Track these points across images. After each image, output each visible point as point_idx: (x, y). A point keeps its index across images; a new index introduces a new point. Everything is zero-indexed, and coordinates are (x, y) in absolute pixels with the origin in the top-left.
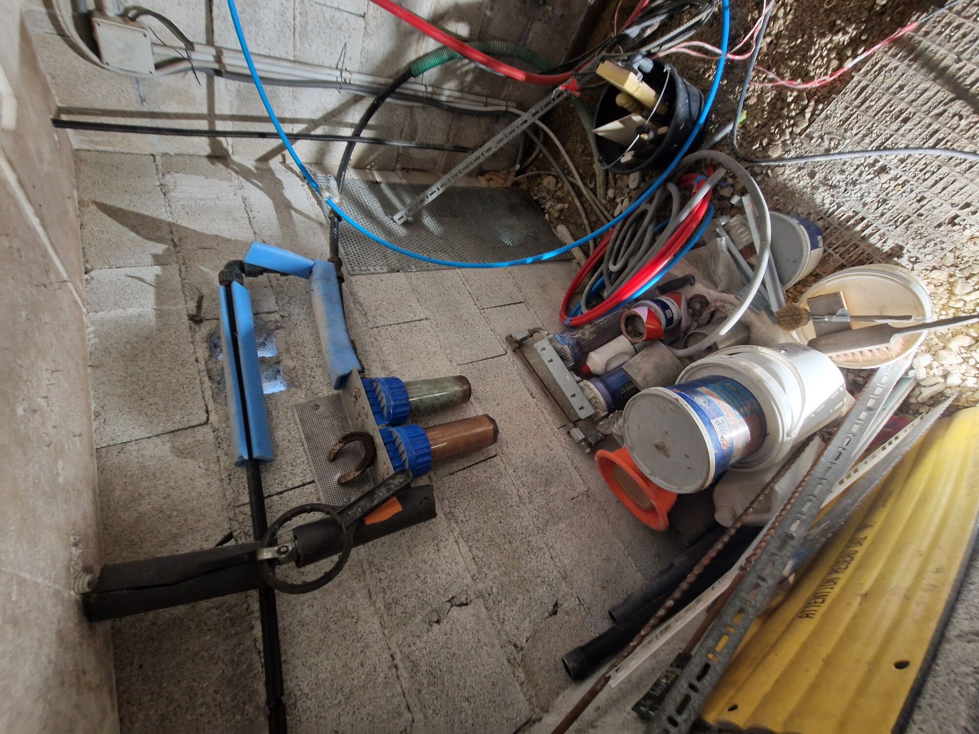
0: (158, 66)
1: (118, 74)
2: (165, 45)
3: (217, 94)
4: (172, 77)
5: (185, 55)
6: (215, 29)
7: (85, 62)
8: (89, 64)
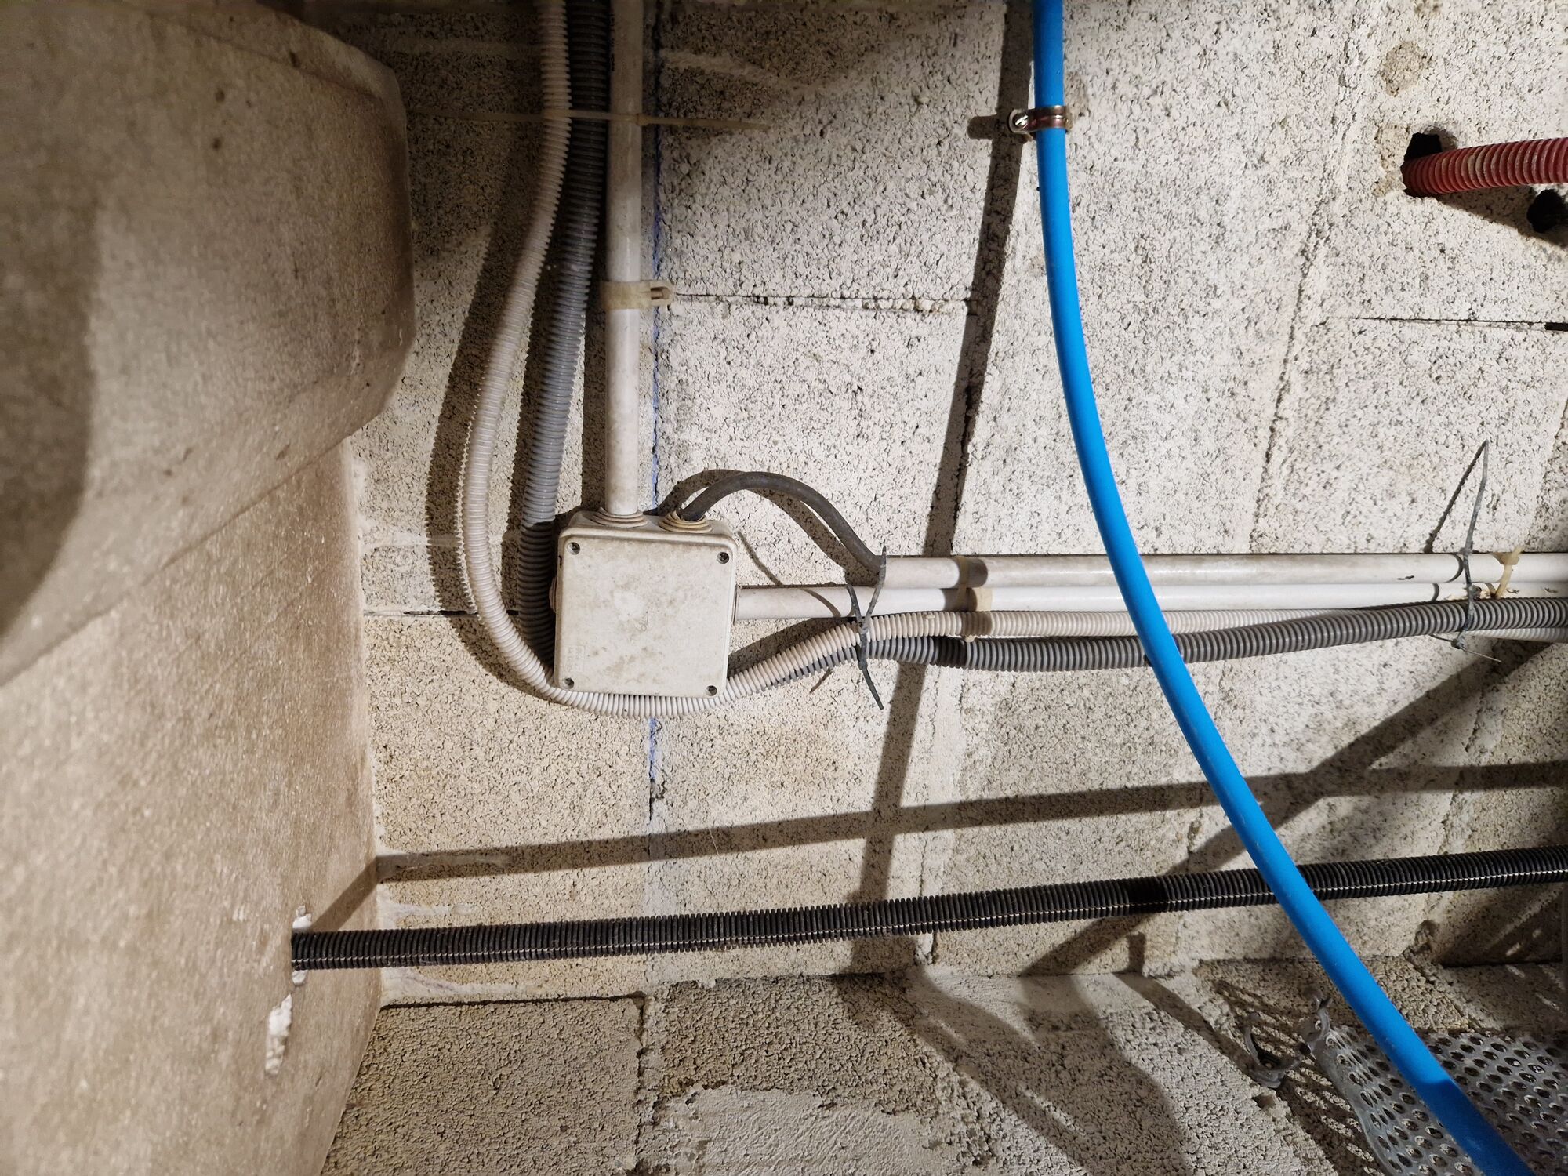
0: (738, 665)
1: (598, 714)
2: (779, 585)
3: (921, 731)
4: (777, 693)
5: (844, 608)
6: (967, 496)
7: (503, 688)
8: (515, 694)
